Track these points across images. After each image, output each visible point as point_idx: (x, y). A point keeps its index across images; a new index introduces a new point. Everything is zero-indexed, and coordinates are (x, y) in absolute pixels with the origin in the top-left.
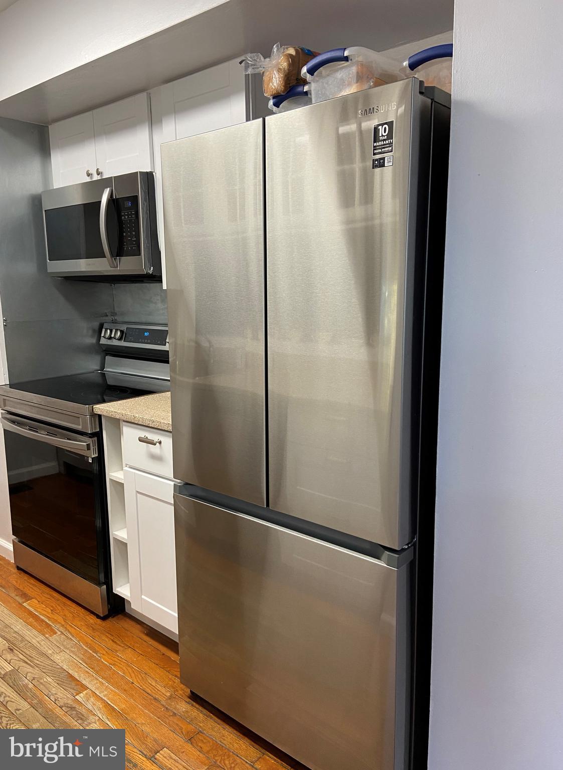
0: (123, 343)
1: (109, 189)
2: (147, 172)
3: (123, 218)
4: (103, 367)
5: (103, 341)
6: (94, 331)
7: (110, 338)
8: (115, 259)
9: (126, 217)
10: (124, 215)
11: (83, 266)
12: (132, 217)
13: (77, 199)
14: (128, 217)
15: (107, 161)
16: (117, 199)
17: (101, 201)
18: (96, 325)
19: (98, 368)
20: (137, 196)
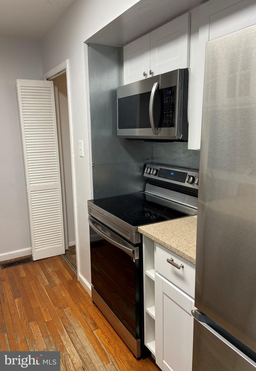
0: (157, 178)
1: (157, 83)
2: (184, 69)
3: (165, 102)
4: (144, 189)
5: (145, 175)
6: (141, 168)
7: (150, 173)
8: (157, 129)
9: (167, 101)
10: (166, 100)
11: (137, 132)
12: (171, 101)
13: (137, 91)
14: (168, 101)
15: (157, 65)
16: (162, 89)
17: (151, 91)
18: (142, 164)
19: (142, 190)
20: (176, 86)
